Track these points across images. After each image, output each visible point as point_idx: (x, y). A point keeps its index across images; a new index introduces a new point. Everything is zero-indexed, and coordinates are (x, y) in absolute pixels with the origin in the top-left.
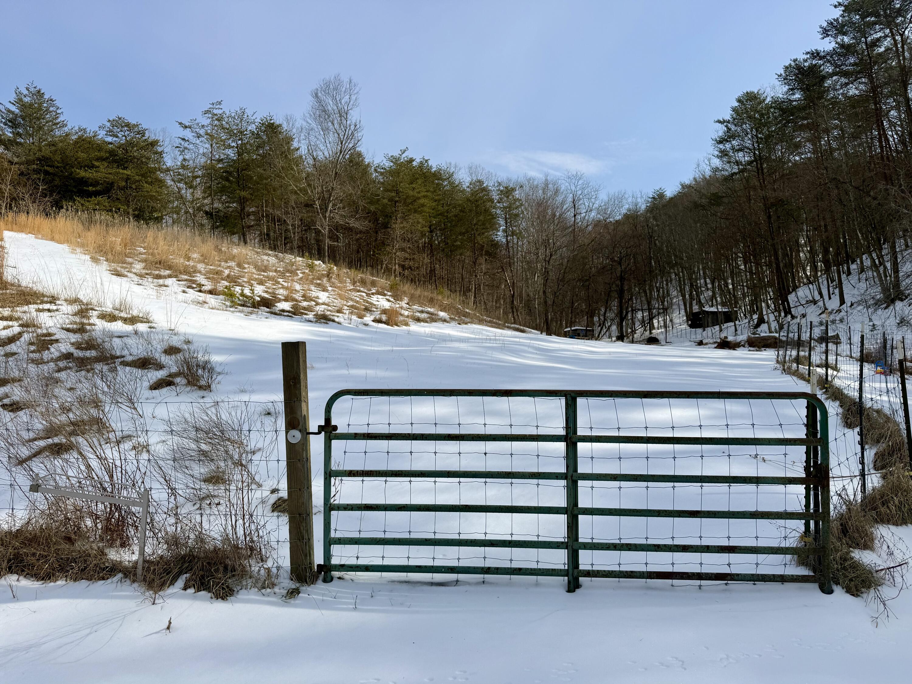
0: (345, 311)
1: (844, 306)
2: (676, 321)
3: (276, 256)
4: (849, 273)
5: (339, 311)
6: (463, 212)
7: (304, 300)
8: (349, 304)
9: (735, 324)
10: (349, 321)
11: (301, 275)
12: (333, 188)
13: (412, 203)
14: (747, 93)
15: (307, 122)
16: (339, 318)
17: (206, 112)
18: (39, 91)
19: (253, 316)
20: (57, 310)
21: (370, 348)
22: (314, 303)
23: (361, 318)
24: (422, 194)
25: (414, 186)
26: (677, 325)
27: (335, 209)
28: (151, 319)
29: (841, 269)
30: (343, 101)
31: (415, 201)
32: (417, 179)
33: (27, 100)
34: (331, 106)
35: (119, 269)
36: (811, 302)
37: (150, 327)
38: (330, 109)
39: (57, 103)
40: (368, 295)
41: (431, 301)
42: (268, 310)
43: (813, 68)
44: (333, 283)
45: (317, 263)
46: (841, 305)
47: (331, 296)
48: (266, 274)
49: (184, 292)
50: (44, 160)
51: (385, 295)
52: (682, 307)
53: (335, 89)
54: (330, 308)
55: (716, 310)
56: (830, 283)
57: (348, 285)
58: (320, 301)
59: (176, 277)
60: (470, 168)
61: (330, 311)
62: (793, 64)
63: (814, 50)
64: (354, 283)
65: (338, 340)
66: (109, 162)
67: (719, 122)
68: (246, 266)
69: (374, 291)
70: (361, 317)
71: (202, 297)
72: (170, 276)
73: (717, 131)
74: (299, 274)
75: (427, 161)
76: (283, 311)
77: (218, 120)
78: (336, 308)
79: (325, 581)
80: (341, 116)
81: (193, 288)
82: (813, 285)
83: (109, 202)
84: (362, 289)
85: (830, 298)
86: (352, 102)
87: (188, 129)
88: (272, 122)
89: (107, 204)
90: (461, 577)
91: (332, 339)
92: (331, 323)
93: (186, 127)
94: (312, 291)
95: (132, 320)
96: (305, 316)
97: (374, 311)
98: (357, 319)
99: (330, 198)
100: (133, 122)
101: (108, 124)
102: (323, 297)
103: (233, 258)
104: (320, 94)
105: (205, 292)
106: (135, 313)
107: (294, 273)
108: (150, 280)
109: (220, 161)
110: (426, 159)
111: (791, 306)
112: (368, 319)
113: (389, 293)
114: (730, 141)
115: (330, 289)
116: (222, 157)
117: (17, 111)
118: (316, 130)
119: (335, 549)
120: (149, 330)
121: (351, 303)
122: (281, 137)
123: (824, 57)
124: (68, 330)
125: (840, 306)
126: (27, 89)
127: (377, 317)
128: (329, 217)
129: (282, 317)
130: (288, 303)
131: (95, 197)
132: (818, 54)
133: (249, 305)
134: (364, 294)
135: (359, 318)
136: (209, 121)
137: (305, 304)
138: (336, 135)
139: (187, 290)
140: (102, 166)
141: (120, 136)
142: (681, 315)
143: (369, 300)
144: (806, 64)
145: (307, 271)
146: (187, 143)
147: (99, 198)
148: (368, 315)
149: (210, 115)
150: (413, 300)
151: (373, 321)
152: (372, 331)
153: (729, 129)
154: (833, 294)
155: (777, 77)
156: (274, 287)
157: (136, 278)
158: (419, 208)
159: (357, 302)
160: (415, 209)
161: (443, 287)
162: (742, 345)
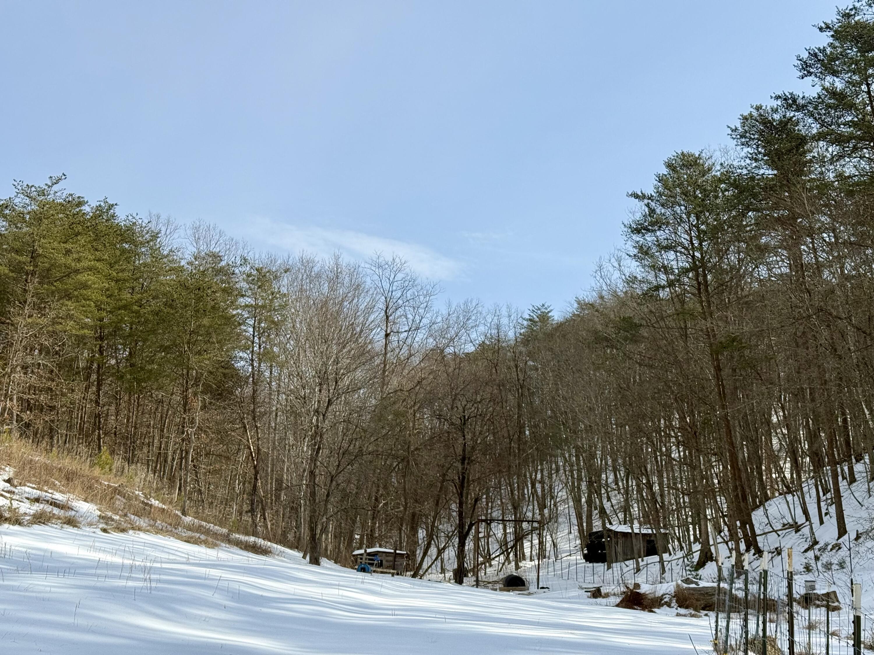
1: (846, 537)
2: (564, 546)
4: (853, 480)
6: (171, 306)
9: (661, 559)
14: (683, 153)
24: (85, 264)
26: (563, 555)
29: (839, 470)
31: (68, 275)
36: (791, 526)
43: (785, 123)
46: (840, 536)
52: (574, 521)
55: (630, 531)
56: (821, 494)
62: (755, 114)
63: (787, 94)
67: (636, 196)
73: (633, 213)
75: (111, 206)
82: (794, 496)
85: (822, 522)
110: (111, 202)
111: (758, 532)
114: (654, 231)
123: (804, 107)
125: (839, 538)
132: (794, 101)
142: (571, 536)
144: (776, 117)
153: (652, 211)
154: (826, 514)
155: (730, 132)
158: (75, 289)
160: (66, 290)
161: (112, 452)
162: (666, 602)
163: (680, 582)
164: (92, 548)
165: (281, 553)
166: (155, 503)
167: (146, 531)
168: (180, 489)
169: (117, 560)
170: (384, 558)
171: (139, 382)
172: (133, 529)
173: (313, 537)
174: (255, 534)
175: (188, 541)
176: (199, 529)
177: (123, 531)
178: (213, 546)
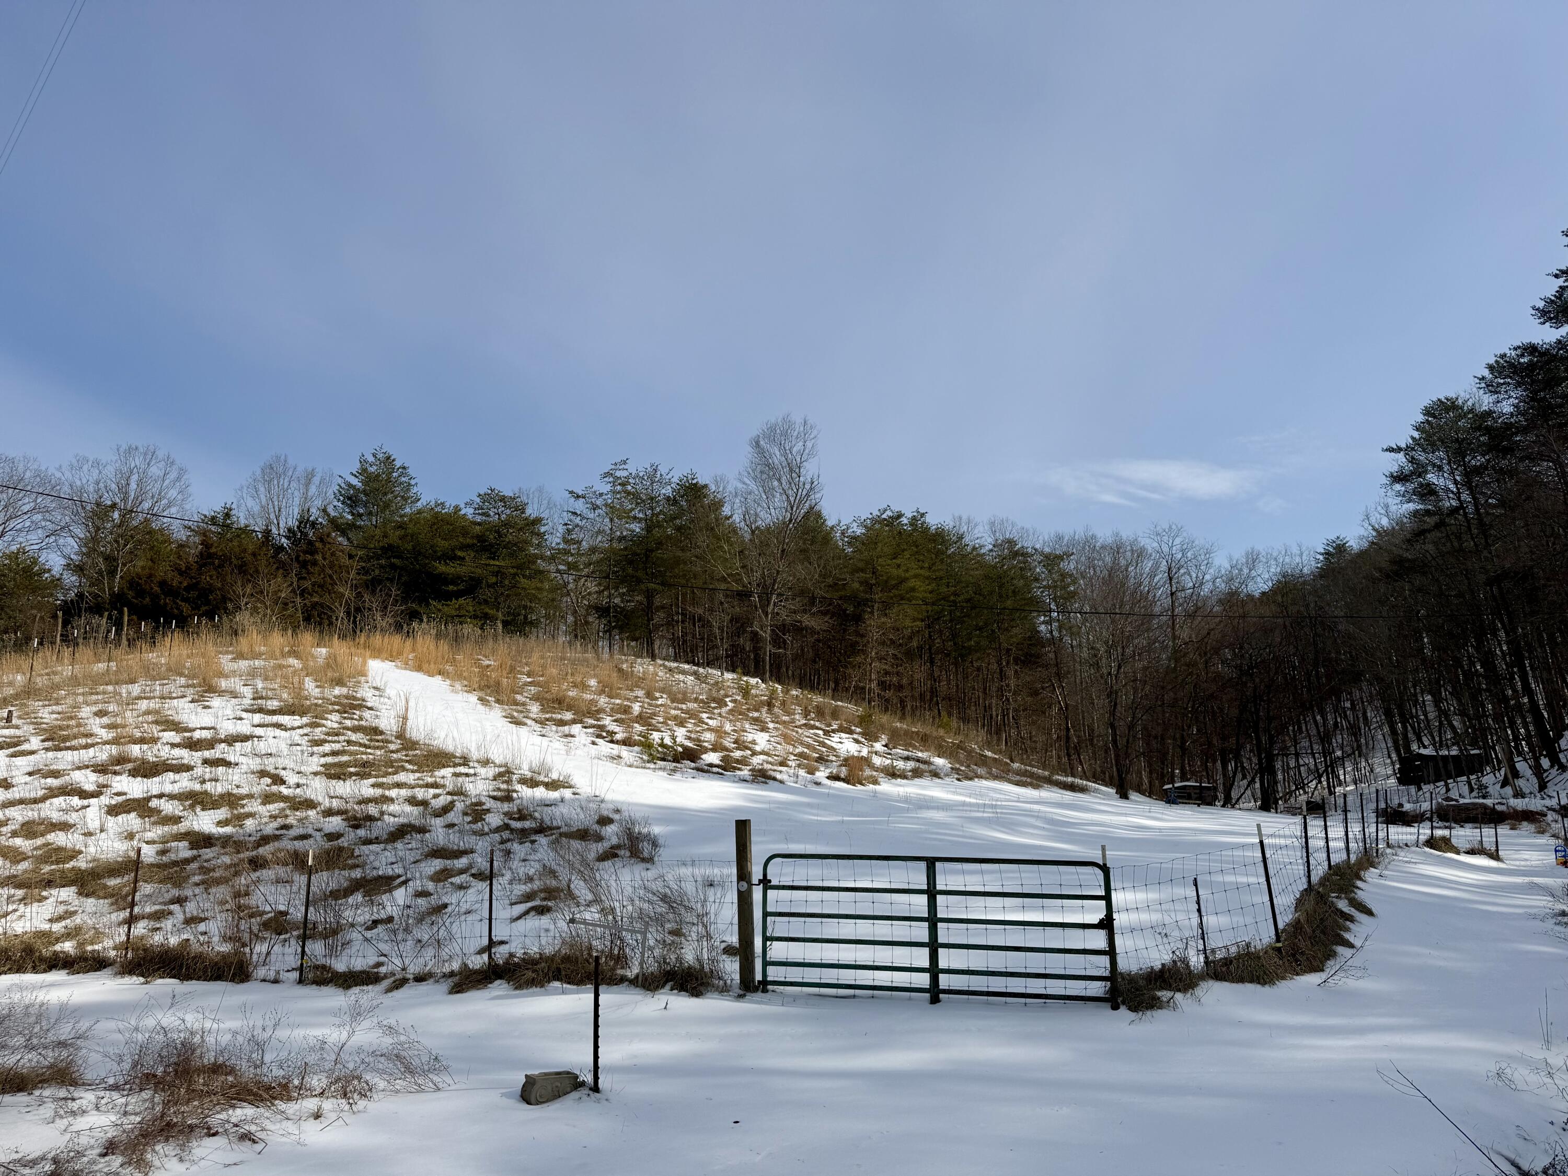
0: (790, 763)
3: (695, 674)
5: (783, 764)
6: (980, 594)
7: (737, 749)
8: (797, 751)
10: (795, 779)
11: (731, 705)
12: (778, 572)
13: (895, 587)
14: (1439, 400)
15: (744, 483)
16: (783, 774)
17: (607, 474)
18: (388, 458)
19: (678, 776)
20: (475, 775)
21: (816, 818)
22: (749, 752)
23: (813, 774)
24: (911, 573)
25: (898, 561)
27: (781, 601)
28: (572, 783)
30: (795, 450)
31: (901, 583)
32: (904, 550)
33: (372, 469)
34: (777, 457)
35: (515, 714)
37: (574, 794)
38: (776, 462)
39: (411, 472)
40: (826, 733)
41: (925, 741)
42: (693, 765)
44: (777, 717)
45: (753, 681)
47: (772, 739)
48: (684, 706)
49: (594, 743)
50: (389, 550)
51: (851, 732)
52: (1392, 746)
53: (785, 434)
54: (770, 759)
57: (797, 717)
58: (758, 748)
59: (581, 722)
60: (992, 524)
61: (770, 763)
62: (1501, 361)
63: (1527, 343)
64: (806, 714)
65: (779, 808)
66: (477, 551)
67: (1391, 450)
68: (658, 695)
69: (835, 727)
70: (811, 772)
71: (616, 749)
72: (574, 722)
74: (729, 703)
75: (923, 515)
76: (711, 765)
77: (622, 484)
78: (779, 759)
79: (763, 992)
80: (791, 470)
81: (603, 738)
83: (473, 606)
84: (817, 724)
86: (807, 451)
87: (582, 500)
88: (694, 482)
89: (471, 609)
90: (858, 992)
91: (772, 806)
92: (771, 782)
93: (578, 497)
94: (746, 731)
95: (553, 785)
96: (738, 773)
97: (832, 761)
98: (806, 775)
99: (774, 585)
100: (508, 493)
101: (478, 500)
102: (762, 740)
103: (639, 682)
104: (762, 443)
105: (617, 742)
106: (555, 776)
107: (721, 703)
108: (554, 728)
109: (622, 539)
110: (922, 511)
112: (821, 775)
113: (858, 730)
115: (771, 725)
116: (625, 533)
117: (360, 484)
118: (757, 493)
119: (771, 970)
120: (573, 796)
121: (800, 749)
122: (706, 501)
124: (494, 798)
126: (374, 455)
127: (834, 771)
128: (773, 613)
129: (711, 775)
130: (717, 754)
131: (457, 599)
133: (670, 758)
134: (821, 732)
135: (809, 773)
136: (608, 487)
137: (738, 754)
138: (784, 497)
139: (598, 741)
140: (469, 555)
141: (492, 514)
142: (1389, 761)
143: (827, 741)
145: (739, 698)
146: (579, 518)
147: (461, 601)
148: (822, 769)
149: (611, 479)
150: (895, 739)
151: (828, 778)
152: (823, 794)
155: (1478, 382)
156: (698, 729)
157: (537, 727)
158: (907, 593)
159: (808, 746)
160: (900, 595)
161: (950, 715)
162: (1427, 818)
163: (1440, 800)
164: (954, 793)
165: (1096, 791)
166: (989, 754)
167: (986, 779)
168: (1006, 743)
169: (973, 800)
170: (1192, 791)
171: (962, 656)
172: (977, 777)
173: (1120, 776)
174: (1073, 776)
175: (1017, 784)
176: (1025, 774)
177: (971, 779)
178: (1036, 787)
